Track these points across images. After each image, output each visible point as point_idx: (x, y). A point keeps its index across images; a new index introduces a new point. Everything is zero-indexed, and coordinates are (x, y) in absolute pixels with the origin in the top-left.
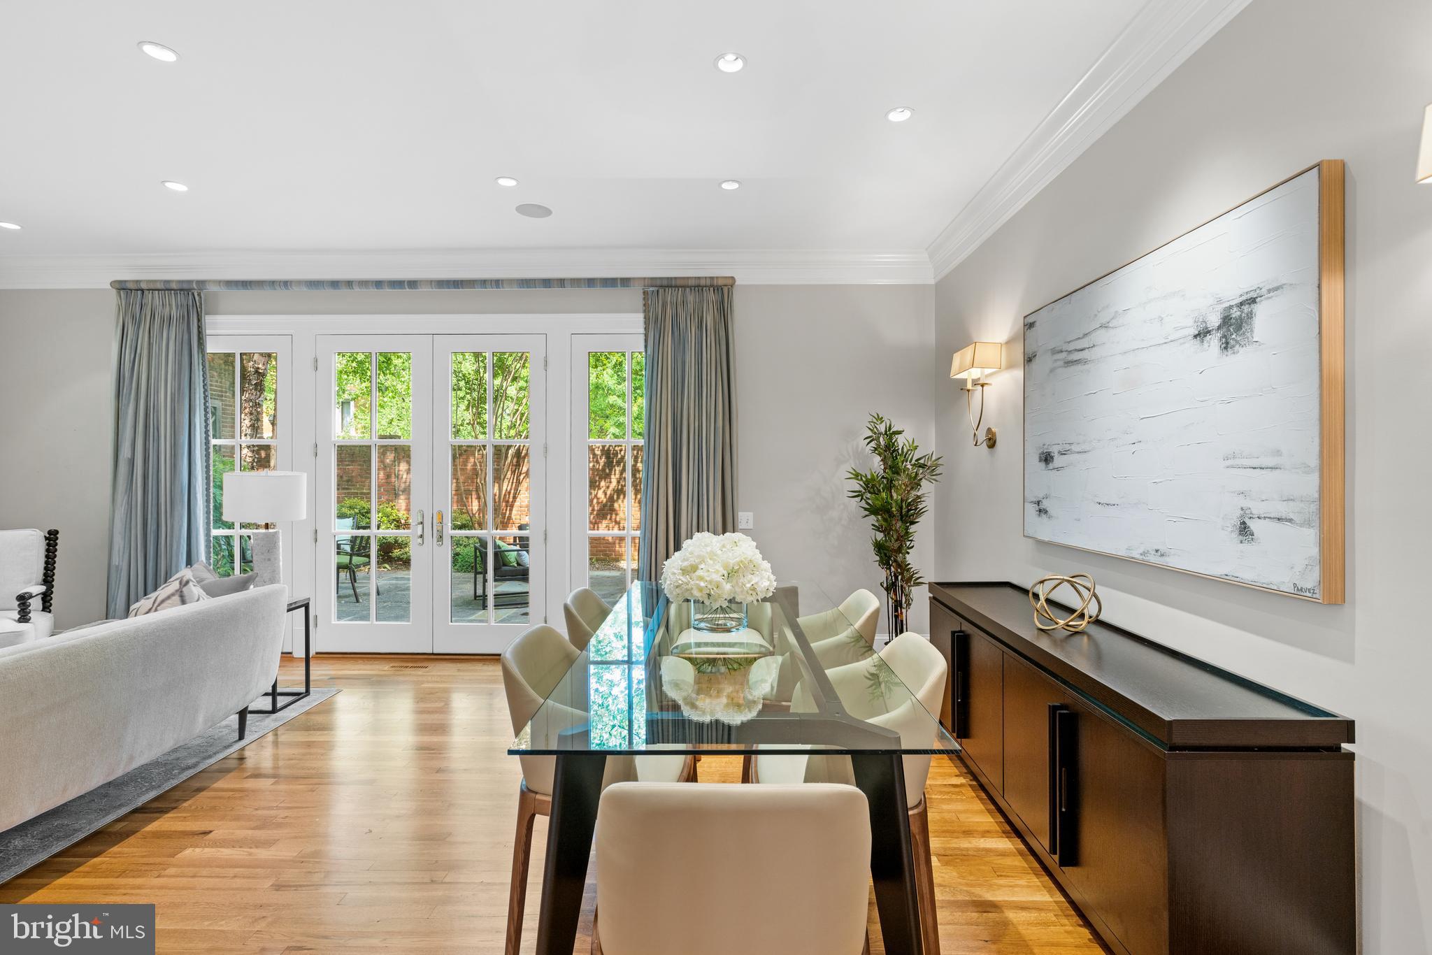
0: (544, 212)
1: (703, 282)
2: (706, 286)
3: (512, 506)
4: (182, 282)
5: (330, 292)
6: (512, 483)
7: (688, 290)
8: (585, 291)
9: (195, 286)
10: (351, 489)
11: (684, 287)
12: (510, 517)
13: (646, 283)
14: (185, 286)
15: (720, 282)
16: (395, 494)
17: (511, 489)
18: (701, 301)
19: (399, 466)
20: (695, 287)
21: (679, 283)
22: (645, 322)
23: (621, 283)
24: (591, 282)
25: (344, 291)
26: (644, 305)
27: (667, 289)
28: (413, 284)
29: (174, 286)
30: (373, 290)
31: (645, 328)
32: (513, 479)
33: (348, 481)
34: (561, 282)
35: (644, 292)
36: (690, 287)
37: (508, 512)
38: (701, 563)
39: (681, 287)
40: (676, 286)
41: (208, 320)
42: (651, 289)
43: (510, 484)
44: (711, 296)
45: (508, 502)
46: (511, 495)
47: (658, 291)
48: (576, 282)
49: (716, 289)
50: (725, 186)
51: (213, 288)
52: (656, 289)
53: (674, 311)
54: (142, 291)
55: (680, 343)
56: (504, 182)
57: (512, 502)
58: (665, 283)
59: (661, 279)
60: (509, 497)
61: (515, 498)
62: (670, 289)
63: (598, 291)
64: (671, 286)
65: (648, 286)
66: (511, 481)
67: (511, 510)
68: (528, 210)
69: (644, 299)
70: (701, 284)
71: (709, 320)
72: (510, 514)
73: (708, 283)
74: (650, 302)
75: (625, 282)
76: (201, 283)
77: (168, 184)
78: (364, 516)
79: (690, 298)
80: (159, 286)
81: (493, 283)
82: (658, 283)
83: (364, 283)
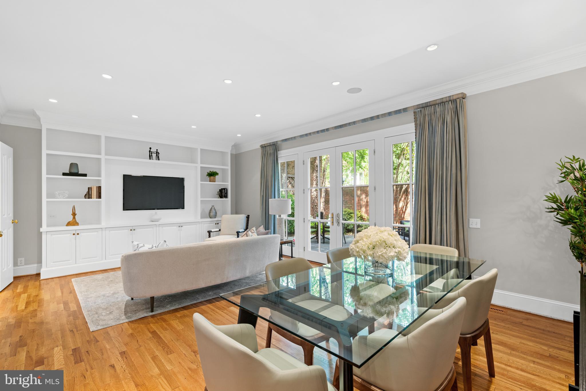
0: (359, 90)
1: (444, 100)
2: (447, 102)
3: (404, 213)
4: (273, 142)
5: (306, 138)
6: (405, 203)
7: (437, 106)
8: (388, 118)
9: (275, 143)
10: (346, 205)
11: (435, 105)
12: (404, 217)
13: (415, 108)
14: (274, 144)
15: (455, 98)
16: (361, 207)
17: (404, 206)
18: (444, 110)
19: (362, 197)
20: (440, 103)
21: (431, 104)
22: (415, 126)
23: (403, 111)
24: (390, 114)
25: (309, 137)
26: (415, 118)
27: (426, 108)
28: (327, 130)
29: (271, 144)
30: (317, 135)
31: (415, 129)
32: (405, 201)
33: (346, 202)
34: (378, 117)
35: (414, 112)
36: (438, 104)
37: (403, 215)
38: (361, 240)
39: (433, 105)
40: (430, 106)
41: (279, 152)
42: (418, 110)
43: (404, 203)
44: (450, 105)
45: (403, 211)
46: (404, 208)
47: (421, 110)
48: (384, 115)
49: (453, 101)
50: (429, 49)
51: (279, 143)
52: (420, 109)
53: (430, 118)
54: (266, 147)
55: (433, 133)
56: (335, 84)
57: (405, 211)
58: (424, 105)
59: (422, 104)
60: (403, 209)
61: (406, 209)
62: (427, 108)
63: (394, 117)
64: (428, 106)
65: (416, 109)
66: (404, 202)
67: (404, 214)
68: (352, 91)
69: (414, 115)
70: (444, 101)
71: (448, 119)
72: (404, 216)
73: (448, 99)
74: (417, 116)
75: (405, 110)
76: (277, 142)
77: (256, 115)
78: (349, 215)
79: (438, 109)
80: (269, 145)
81: (353, 123)
82: (421, 106)
83: (314, 133)
